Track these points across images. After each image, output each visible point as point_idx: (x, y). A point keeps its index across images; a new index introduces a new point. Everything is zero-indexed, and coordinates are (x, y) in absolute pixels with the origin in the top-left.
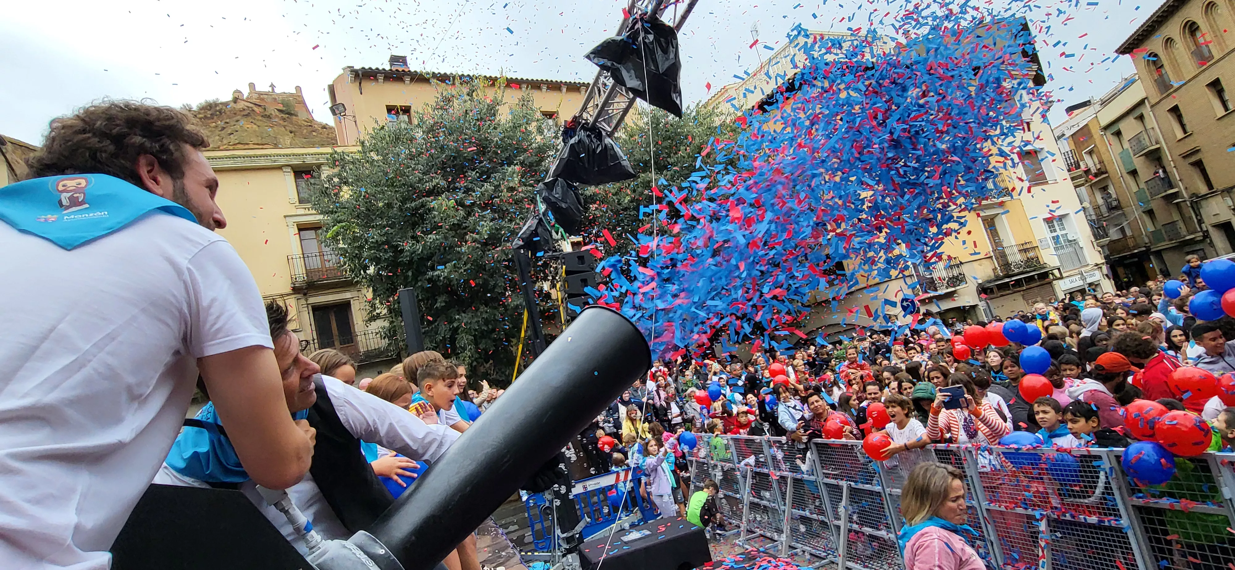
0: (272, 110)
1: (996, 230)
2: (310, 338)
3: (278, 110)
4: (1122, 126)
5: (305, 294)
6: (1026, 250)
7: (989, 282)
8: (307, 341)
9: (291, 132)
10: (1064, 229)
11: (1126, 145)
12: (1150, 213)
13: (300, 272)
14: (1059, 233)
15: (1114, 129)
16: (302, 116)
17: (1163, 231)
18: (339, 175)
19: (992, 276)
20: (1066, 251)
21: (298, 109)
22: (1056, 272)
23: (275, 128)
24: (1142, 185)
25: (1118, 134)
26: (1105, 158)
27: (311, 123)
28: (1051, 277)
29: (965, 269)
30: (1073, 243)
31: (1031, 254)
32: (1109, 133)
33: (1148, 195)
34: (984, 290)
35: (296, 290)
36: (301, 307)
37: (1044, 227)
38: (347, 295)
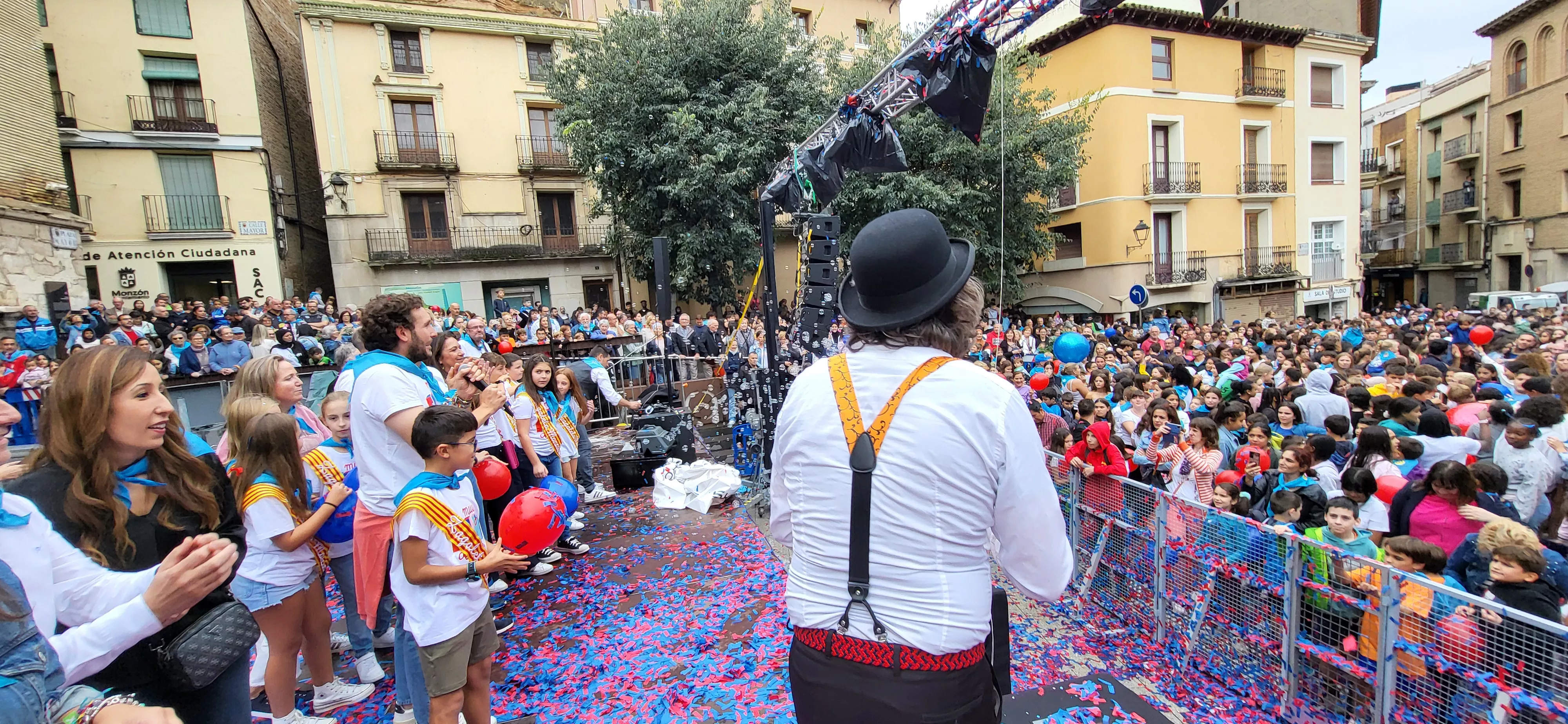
1: (1256, 227)
2: (533, 224)
4: (1445, 124)
5: (531, 178)
6: (1280, 254)
7: (1231, 281)
8: (529, 226)
10: (1331, 236)
11: (1441, 147)
12: (1435, 229)
13: (527, 155)
14: (1324, 240)
15: (1434, 125)
17: (1441, 251)
18: (577, 62)
19: (1235, 276)
20: (1325, 260)
22: (1305, 283)
24: (1440, 196)
25: (1437, 132)
26: (1409, 157)
28: (1297, 286)
29: (1209, 265)
30: (1335, 253)
31: (1285, 259)
32: (1426, 129)
33: (1441, 207)
34: (1222, 290)
35: (522, 172)
36: (525, 191)
37: (1310, 230)
38: (570, 186)
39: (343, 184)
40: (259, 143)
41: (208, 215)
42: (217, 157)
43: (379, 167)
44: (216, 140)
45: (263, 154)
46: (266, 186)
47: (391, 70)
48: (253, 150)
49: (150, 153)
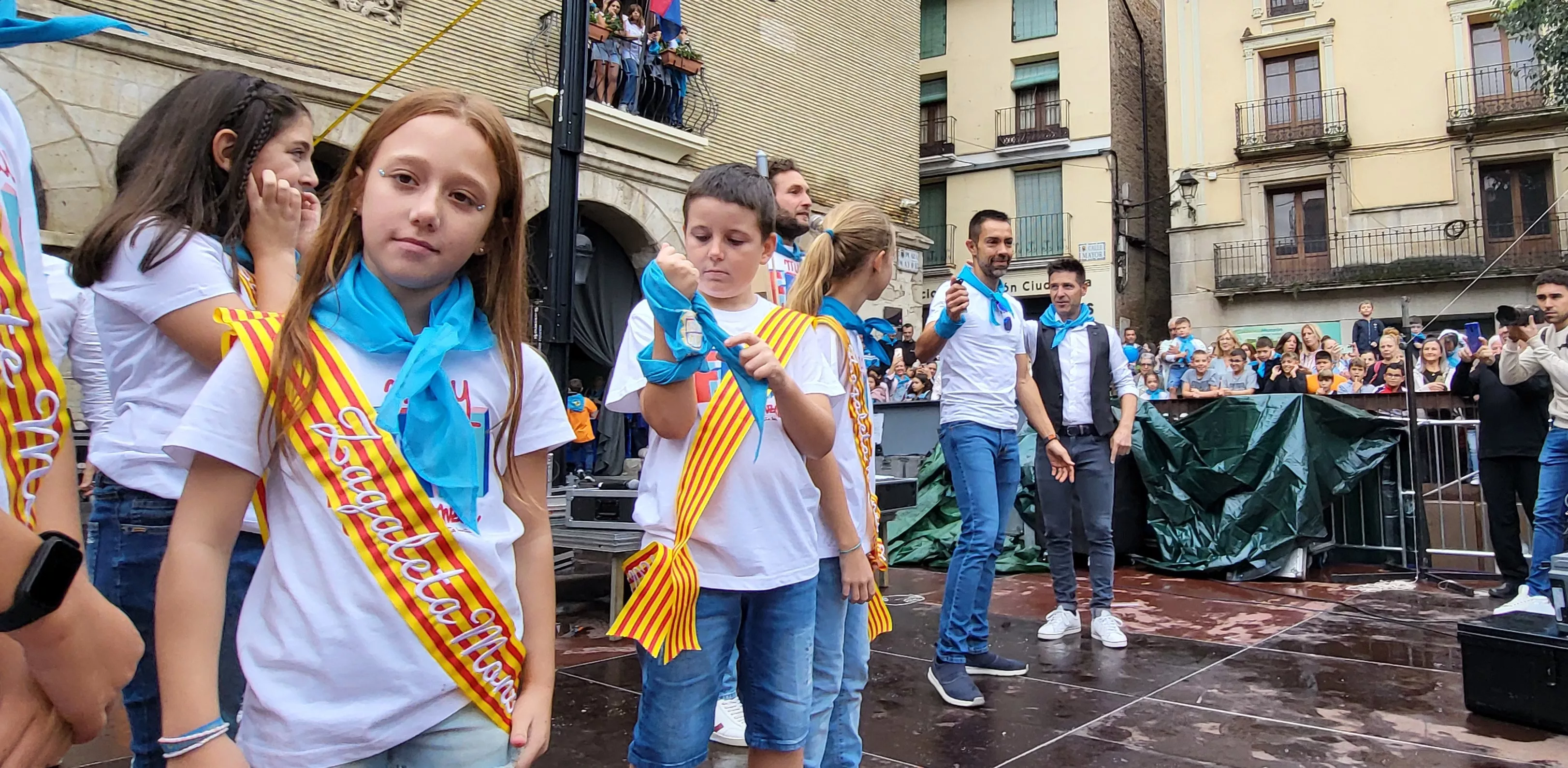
2: (1469, 218)
5: (1469, 140)
8: (1464, 222)
13: (1465, 102)
35: (1454, 132)
36: (1460, 162)
38: (1547, 144)
39: (1193, 183)
40: (1106, 144)
41: (1050, 239)
42: (1065, 166)
43: (1238, 153)
44: (1066, 147)
45: (1110, 157)
46: (1109, 196)
47: (1265, 17)
48: (1100, 153)
49: (1008, 172)
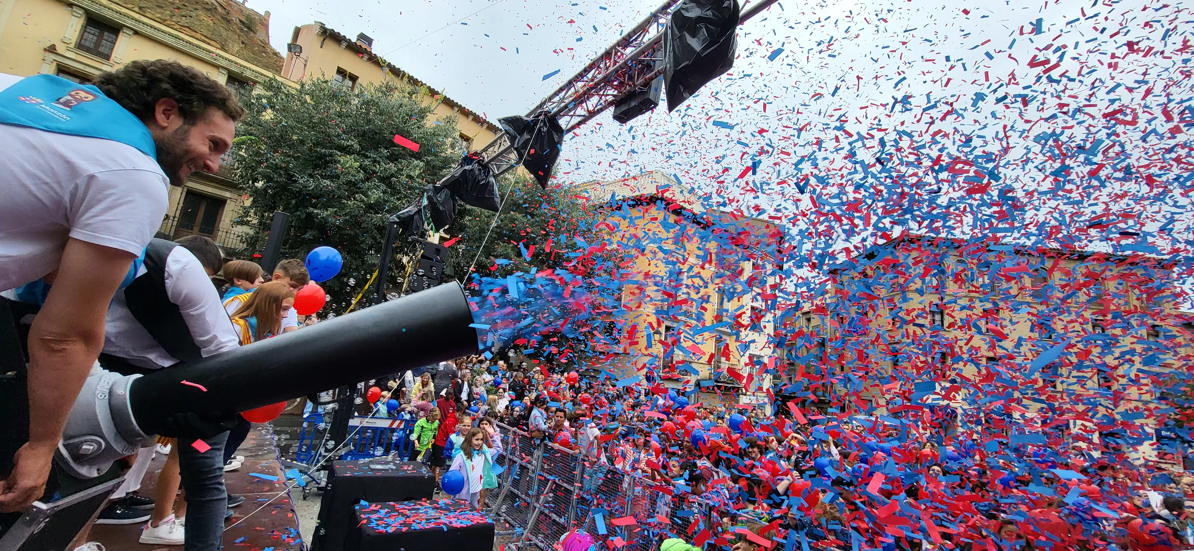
0: (235, 17)
3: (240, 20)
9: (243, 43)
16: (260, 35)
18: (269, 99)
21: (259, 28)
23: (230, 33)
27: (265, 45)
